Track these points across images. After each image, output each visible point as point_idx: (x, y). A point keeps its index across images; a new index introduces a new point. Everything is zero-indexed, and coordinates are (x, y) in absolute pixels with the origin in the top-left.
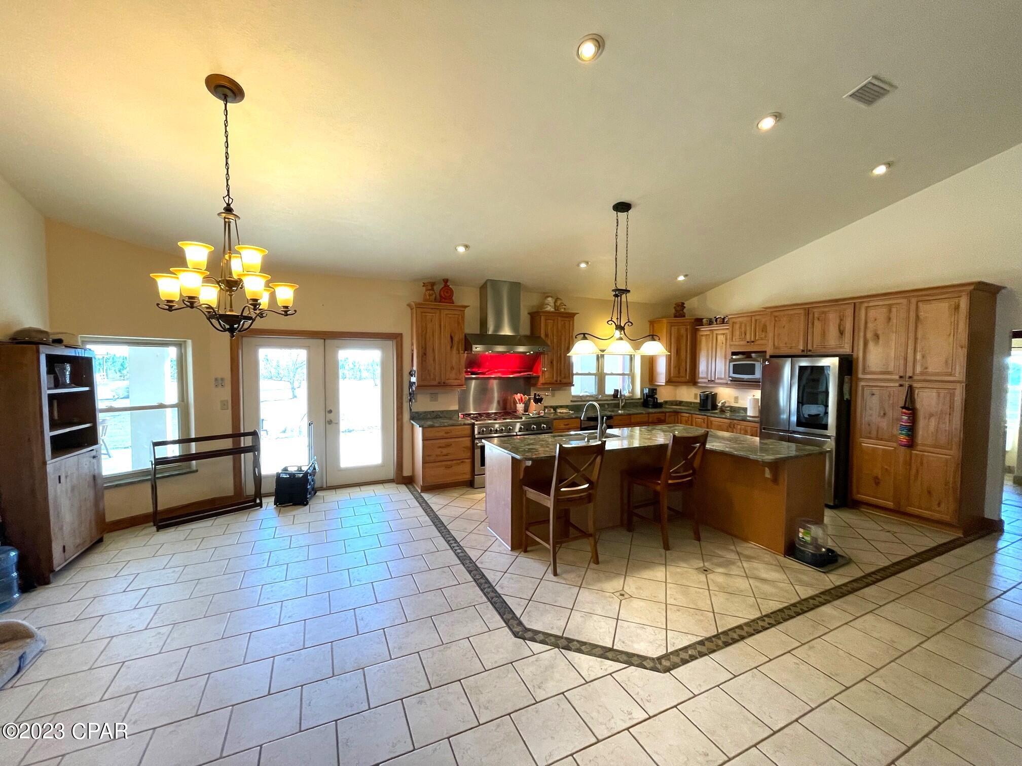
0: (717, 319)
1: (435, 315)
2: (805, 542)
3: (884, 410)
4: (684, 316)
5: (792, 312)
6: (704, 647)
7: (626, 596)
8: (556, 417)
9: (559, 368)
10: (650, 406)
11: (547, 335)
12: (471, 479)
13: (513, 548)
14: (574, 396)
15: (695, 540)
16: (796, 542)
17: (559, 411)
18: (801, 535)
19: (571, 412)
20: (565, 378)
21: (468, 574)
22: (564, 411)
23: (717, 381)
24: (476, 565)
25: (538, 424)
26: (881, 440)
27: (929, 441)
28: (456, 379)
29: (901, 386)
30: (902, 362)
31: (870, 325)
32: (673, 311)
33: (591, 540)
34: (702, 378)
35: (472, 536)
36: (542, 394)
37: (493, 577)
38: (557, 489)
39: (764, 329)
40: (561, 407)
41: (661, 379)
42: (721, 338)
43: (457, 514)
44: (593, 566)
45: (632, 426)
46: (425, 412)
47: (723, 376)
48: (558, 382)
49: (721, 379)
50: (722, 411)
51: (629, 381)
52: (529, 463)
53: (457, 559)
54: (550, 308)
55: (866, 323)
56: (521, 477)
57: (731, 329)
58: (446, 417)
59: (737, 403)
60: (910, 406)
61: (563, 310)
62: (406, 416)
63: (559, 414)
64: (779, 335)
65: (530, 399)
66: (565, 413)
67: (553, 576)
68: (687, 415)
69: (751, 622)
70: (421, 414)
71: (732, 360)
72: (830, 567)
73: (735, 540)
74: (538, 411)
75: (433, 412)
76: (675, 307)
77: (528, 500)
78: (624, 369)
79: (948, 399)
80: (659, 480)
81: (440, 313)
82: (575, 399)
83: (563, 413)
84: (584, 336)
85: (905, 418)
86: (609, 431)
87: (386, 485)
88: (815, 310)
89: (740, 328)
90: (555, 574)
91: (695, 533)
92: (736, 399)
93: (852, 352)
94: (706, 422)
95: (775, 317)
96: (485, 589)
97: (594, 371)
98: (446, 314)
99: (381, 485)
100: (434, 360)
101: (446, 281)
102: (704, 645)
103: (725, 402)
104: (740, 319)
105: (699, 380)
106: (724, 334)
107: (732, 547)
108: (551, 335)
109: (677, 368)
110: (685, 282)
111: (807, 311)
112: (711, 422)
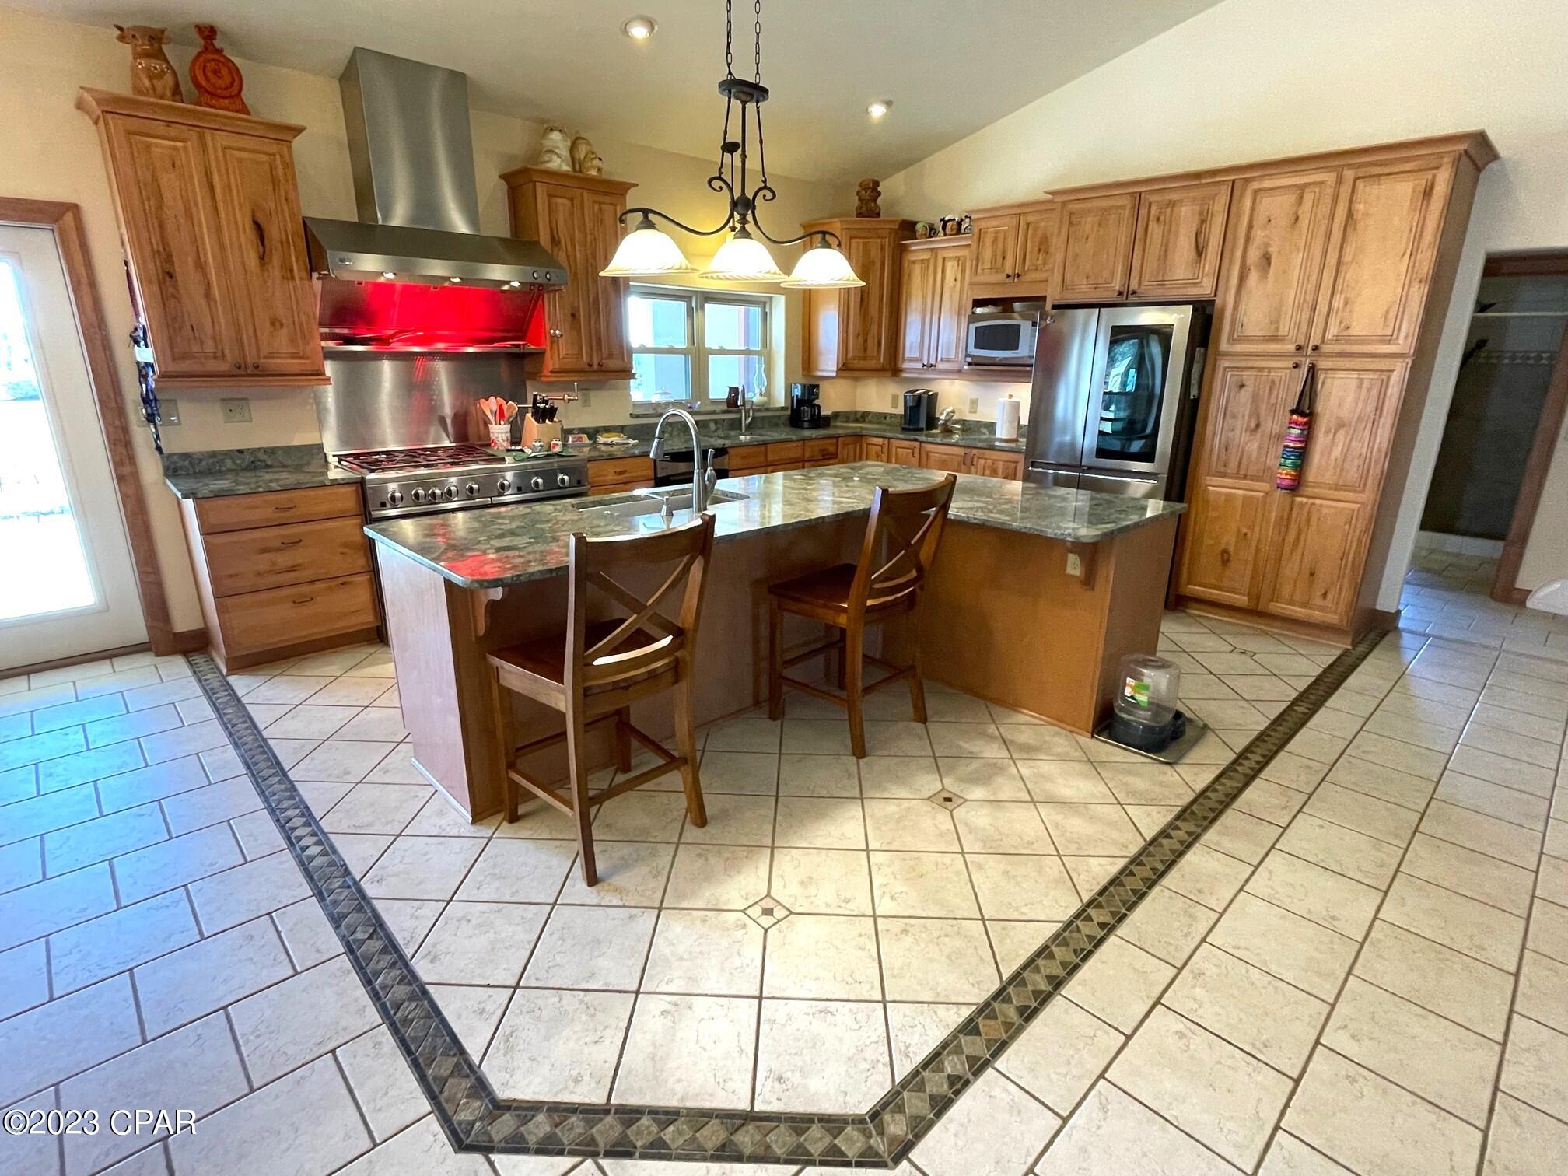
0: (945, 223)
1: (185, 148)
2: (1137, 706)
3: (1258, 419)
4: (878, 215)
5: (1105, 203)
6: (977, 1039)
7: (779, 913)
8: (595, 454)
9: (593, 332)
10: (806, 425)
11: (555, 241)
12: (379, 624)
13: (479, 815)
14: (636, 405)
15: (915, 720)
16: (1116, 704)
17: (601, 439)
18: (1128, 692)
19: (631, 441)
20: (610, 356)
21: (329, 928)
22: (615, 439)
23: (940, 366)
24: (360, 891)
25: (549, 475)
26: (1245, 477)
27: (1329, 477)
28: (294, 356)
29: (1296, 366)
30: (1306, 314)
31: (1259, 234)
32: (856, 202)
33: (687, 769)
34: (911, 360)
35: (366, 793)
36: (555, 398)
37: (409, 924)
38: (583, 663)
39: (1044, 246)
40: (608, 430)
41: (828, 363)
42: (951, 268)
43: (328, 727)
44: (692, 833)
45: (770, 468)
46: (214, 454)
47: (953, 356)
48: (595, 367)
49: (948, 361)
50: (948, 431)
51: (760, 369)
52: (498, 594)
53: (300, 877)
54: (558, 163)
55: (1250, 227)
56: (481, 629)
57: (974, 247)
58: (284, 466)
59: (975, 412)
60: (1305, 410)
61: (594, 173)
62: (150, 469)
63: (603, 448)
64: (1076, 256)
65: (522, 413)
66: (617, 444)
67: (584, 885)
68: (880, 441)
69: (1064, 930)
70: (201, 460)
71: (973, 317)
72: (1174, 747)
73: (996, 710)
74: (547, 440)
75: (240, 451)
76: (858, 193)
77: (508, 693)
78: (747, 342)
79: (1375, 392)
80: (844, 602)
81: (202, 138)
82: (640, 411)
83: (611, 445)
84: (646, 217)
85: (1295, 432)
86: (722, 485)
87: (120, 663)
88: (1154, 198)
89: (995, 241)
90: (593, 879)
91: (915, 707)
92: (974, 403)
93: (1215, 295)
94: (917, 455)
95: (1071, 214)
96: (377, 974)
97: (682, 344)
98: (225, 148)
99: (107, 662)
100: (208, 295)
101: (208, 33)
102: (978, 1033)
103: (953, 412)
104: (995, 222)
105: (906, 365)
106: (958, 258)
107: (992, 729)
108: (568, 240)
109: (860, 338)
110: (886, 120)
111: (1138, 201)
112: (927, 453)
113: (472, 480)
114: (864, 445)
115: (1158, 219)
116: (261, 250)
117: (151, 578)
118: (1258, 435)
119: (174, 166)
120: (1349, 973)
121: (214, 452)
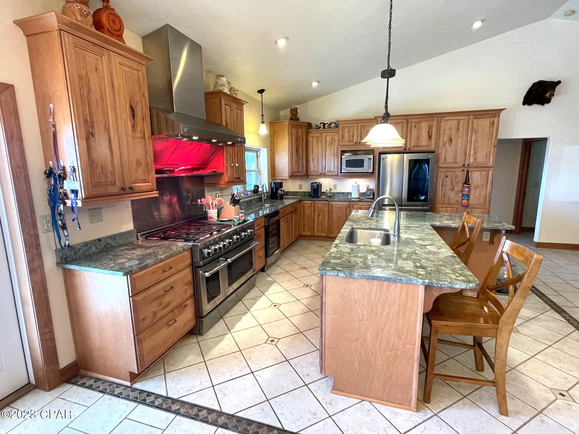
3: (453, 186)
20: (241, 174)
23: (327, 174)
26: (450, 204)
27: (474, 202)
29: (463, 170)
30: (464, 156)
31: (447, 132)
34: (313, 172)
41: (284, 174)
48: (238, 179)
49: (331, 172)
55: (445, 130)
57: (340, 133)
58: (120, 245)
60: (467, 183)
71: (344, 157)
75: (99, 240)
85: (467, 189)
88: (413, 120)
89: (349, 132)
92: (335, 186)
93: (436, 150)
94: (327, 206)
98: (120, 64)
104: (349, 125)
105: (311, 174)
108: (230, 124)
109: (296, 164)
112: (332, 205)
114: (302, 204)
115: (415, 127)
116: (133, 122)
117: (48, 336)
118: (453, 192)
119: (96, 70)
121: (86, 242)
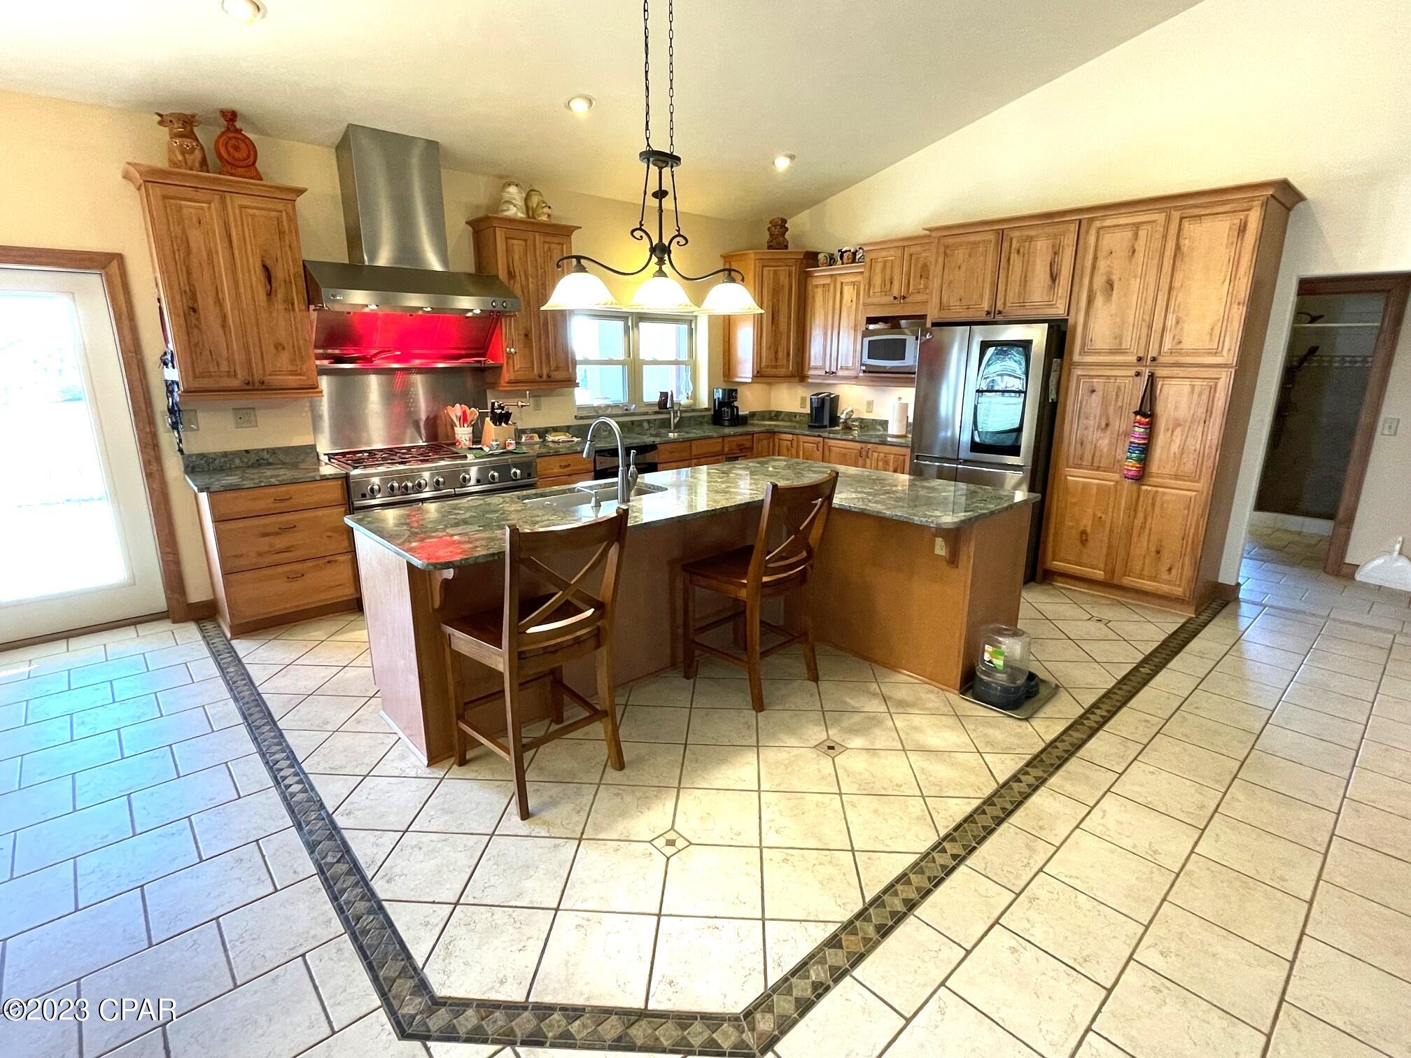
0: (843, 253)
1: (209, 208)
2: (995, 669)
3: (1108, 418)
4: (786, 247)
5: (973, 238)
6: (840, 952)
7: (680, 843)
8: (544, 450)
9: (543, 349)
10: (726, 423)
11: (511, 275)
12: (354, 596)
13: (434, 758)
14: (580, 408)
15: (809, 680)
16: (977, 668)
17: (550, 438)
18: (987, 657)
19: (575, 439)
20: (557, 369)
21: (305, 853)
22: (562, 437)
23: (840, 373)
24: (332, 822)
25: (504, 469)
26: (1098, 469)
27: (1169, 469)
28: (293, 373)
29: (1138, 374)
30: (1144, 331)
31: (1102, 265)
32: (767, 236)
33: (608, 720)
34: (816, 368)
35: (341, 741)
36: (511, 405)
37: (370, 851)
38: (518, 632)
39: (924, 273)
40: (555, 430)
41: (745, 371)
42: (849, 292)
43: (312, 685)
44: (613, 775)
45: (694, 461)
46: (225, 454)
47: (850, 364)
48: (545, 377)
49: (847, 369)
50: (848, 428)
51: (687, 376)
52: (449, 574)
53: (283, 811)
54: (515, 211)
55: (1095, 258)
56: (437, 604)
57: (866, 274)
58: (283, 463)
59: (872, 412)
60: (1147, 411)
61: (544, 218)
62: (173, 467)
63: (551, 445)
64: (951, 282)
65: (482, 417)
66: (564, 442)
67: (519, 819)
68: (790, 437)
69: (921, 860)
70: (214, 460)
71: (867, 333)
72: (1027, 705)
73: (879, 670)
74: (501, 440)
75: (247, 451)
76: (769, 229)
77: (458, 656)
78: (678, 354)
79: (1205, 397)
80: (744, 579)
81: (223, 202)
82: (584, 413)
83: (558, 442)
84: (579, 262)
85: (1140, 430)
86: (649, 478)
87: (143, 629)
88: (1016, 234)
89: (884, 268)
90: (525, 814)
91: (809, 668)
92: (870, 404)
93: (1068, 315)
94: (821, 449)
95: (947, 247)
96: (342, 892)
97: (620, 356)
98: (241, 207)
99: (133, 627)
100: (224, 325)
101: (231, 116)
102: (841, 947)
103: (852, 411)
104: (884, 253)
105: (811, 372)
106: (853, 283)
107: (874, 687)
108: (522, 273)
109: (772, 349)
110: (790, 171)
111: (1001, 236)
112: (830, 447)
113: (438, 474)
114: (777, 440)
115: (1018, 252)
116: (269, 288)
117: (171, 557)
118: (1108, 433)
119: (200, 223)
120: (1164, 900)
121: (225, 452)
